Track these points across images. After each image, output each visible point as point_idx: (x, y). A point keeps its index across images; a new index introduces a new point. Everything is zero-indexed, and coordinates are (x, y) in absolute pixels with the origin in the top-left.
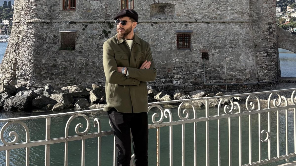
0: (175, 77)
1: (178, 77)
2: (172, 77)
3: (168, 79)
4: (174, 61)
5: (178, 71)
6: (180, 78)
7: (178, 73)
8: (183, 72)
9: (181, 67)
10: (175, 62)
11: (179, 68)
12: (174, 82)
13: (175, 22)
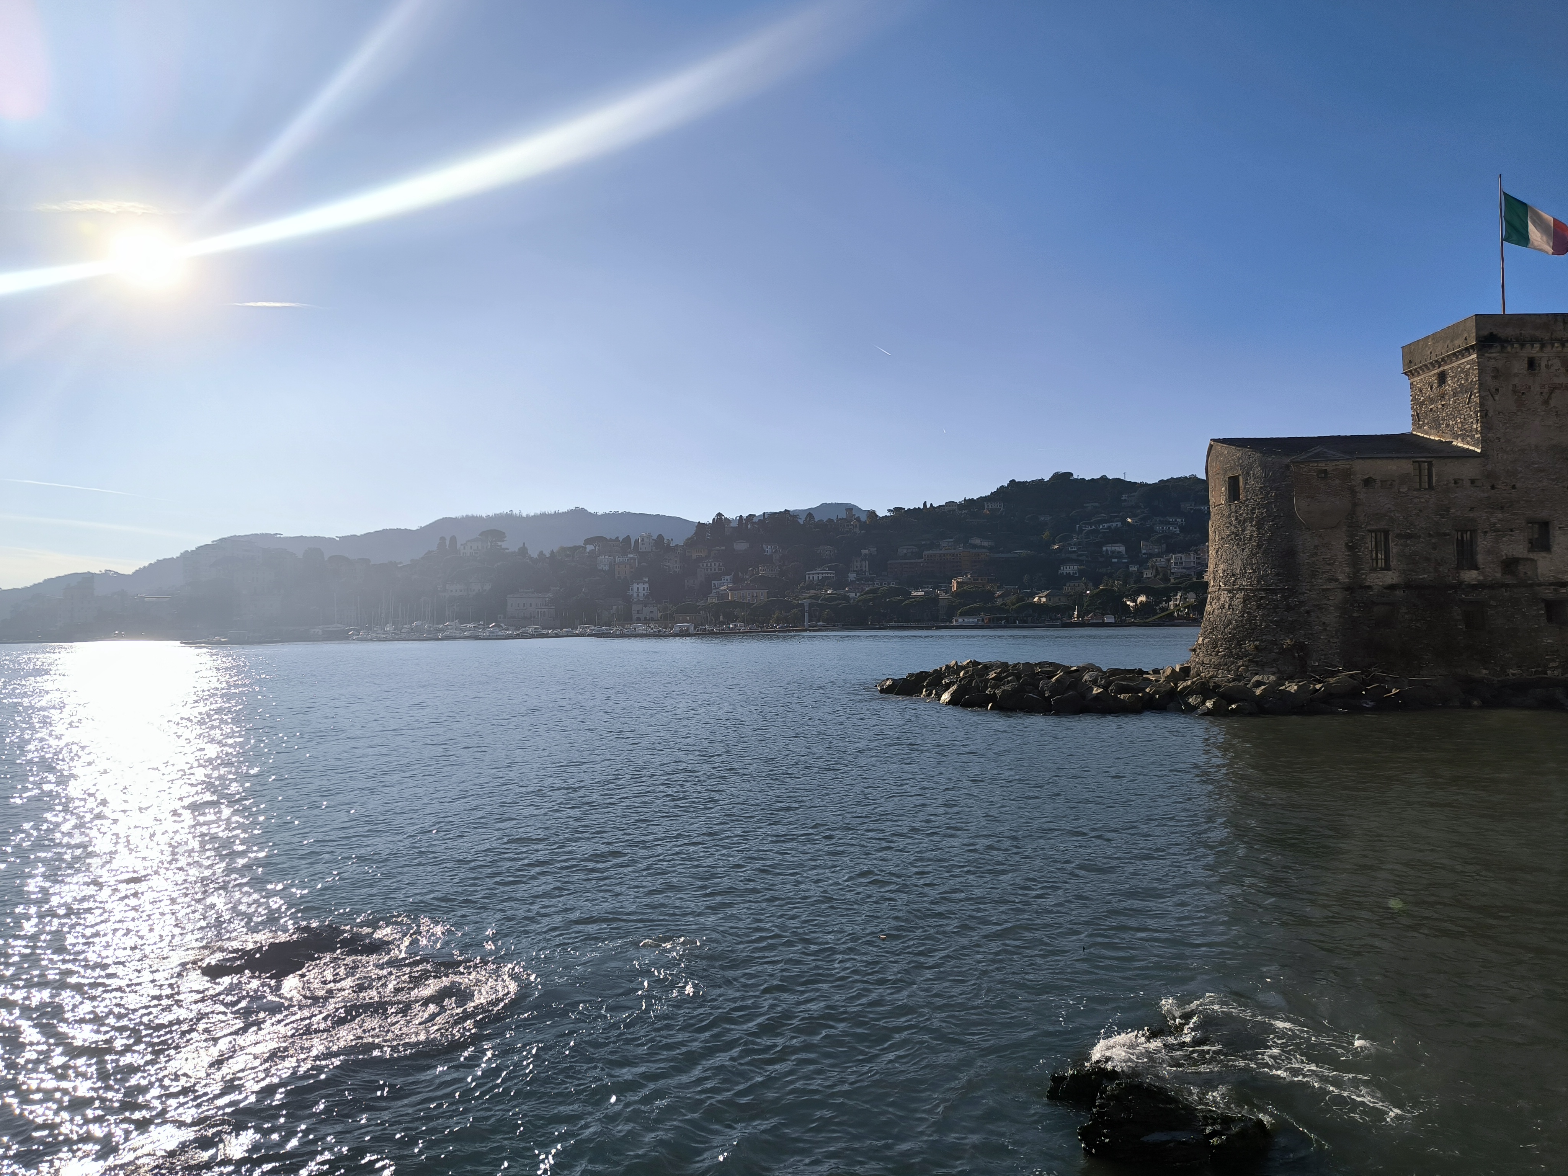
0: (1550, 665)
1: (1554, 665)
2: (1545, 666)
3: (1540, 669)
6: (1557, 667)
7: (1553, 660)
9: (1558, 651)
10: (1546, 643)
11: (1554, 652)
12: (1549, 672)
13: (1540, 585)
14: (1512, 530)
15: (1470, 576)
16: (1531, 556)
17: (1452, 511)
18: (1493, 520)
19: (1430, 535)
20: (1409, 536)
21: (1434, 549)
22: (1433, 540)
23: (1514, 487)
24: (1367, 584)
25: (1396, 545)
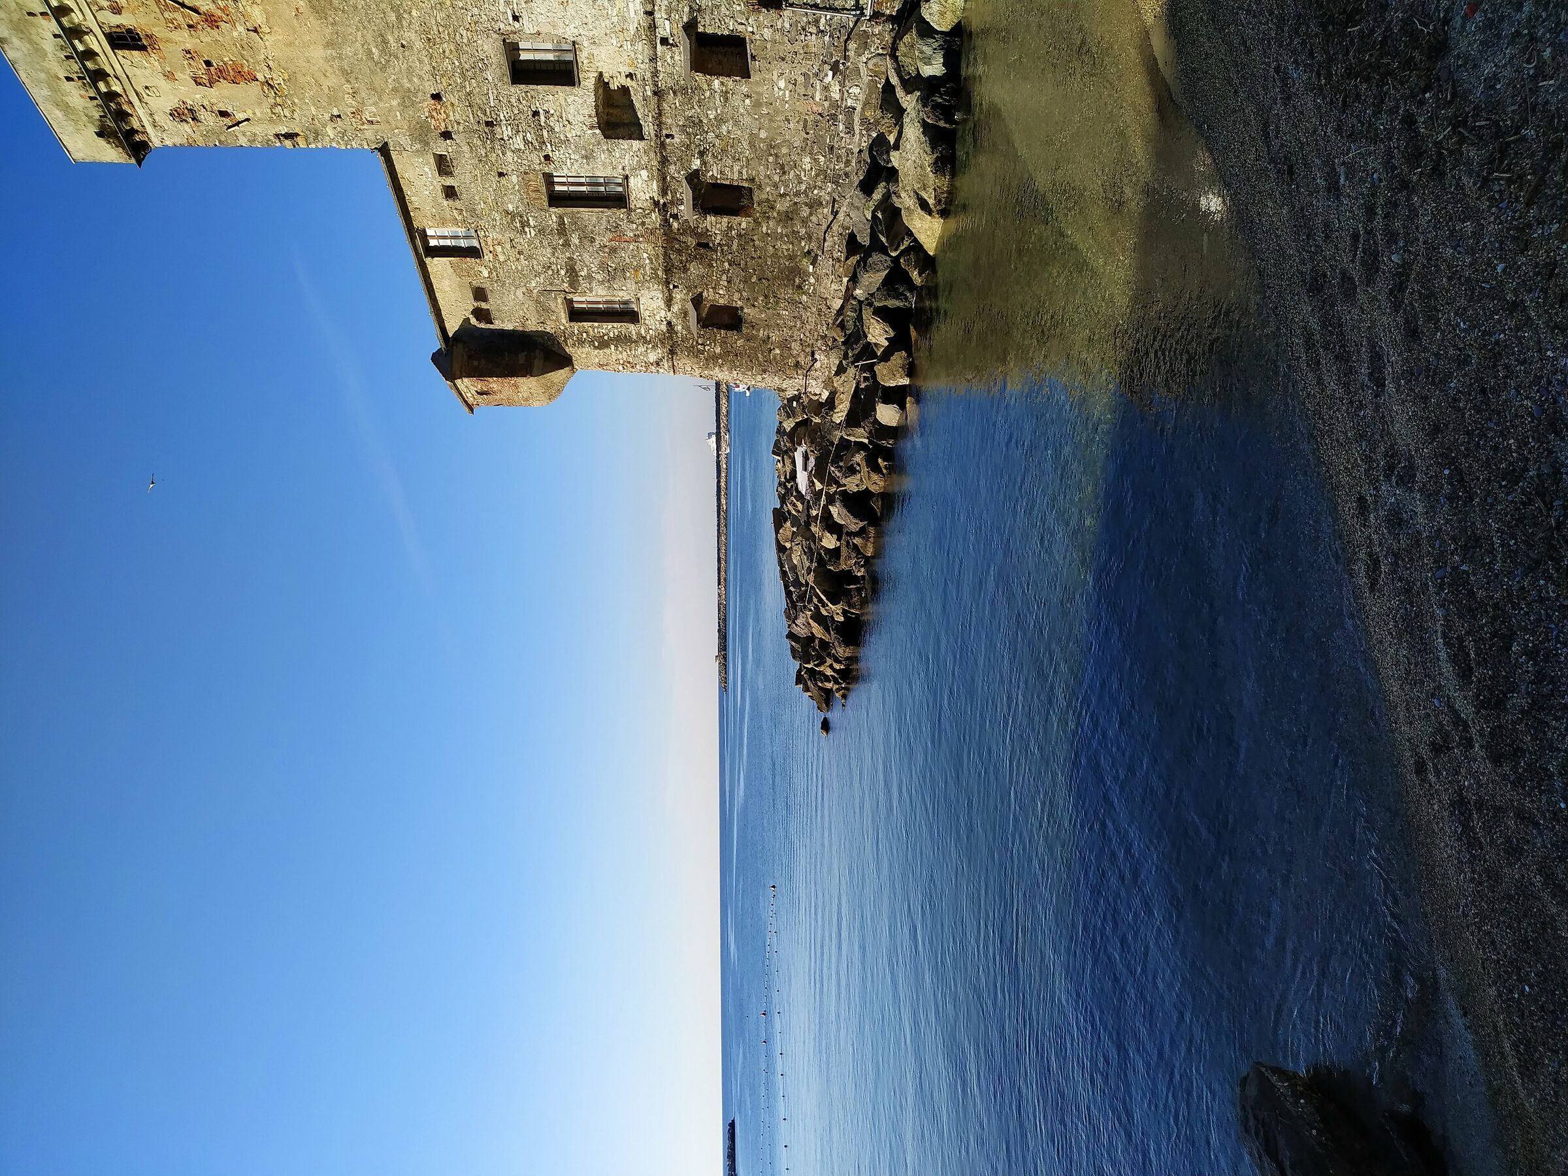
0: (837, 96)
1: (838, 88)
2: (835, 105)
3: (842, 117)
4: (784, 95)
5: (818, 87)
6: (842, 84)
7: (826, 88)
8: (821, 75)
10: (787, 92)
11: (808, 84)
13: (655, 73)
14: (536, 114)
15: (642, 189)
16: (588, 81)
17: (510, 207)
18: (518, 142)
19: (567, 244)
20: (572, 272)
21: (592, 240)
22: (577, 241)
23: (437, 97)
24: (664, 328)
25: (591, 290)
